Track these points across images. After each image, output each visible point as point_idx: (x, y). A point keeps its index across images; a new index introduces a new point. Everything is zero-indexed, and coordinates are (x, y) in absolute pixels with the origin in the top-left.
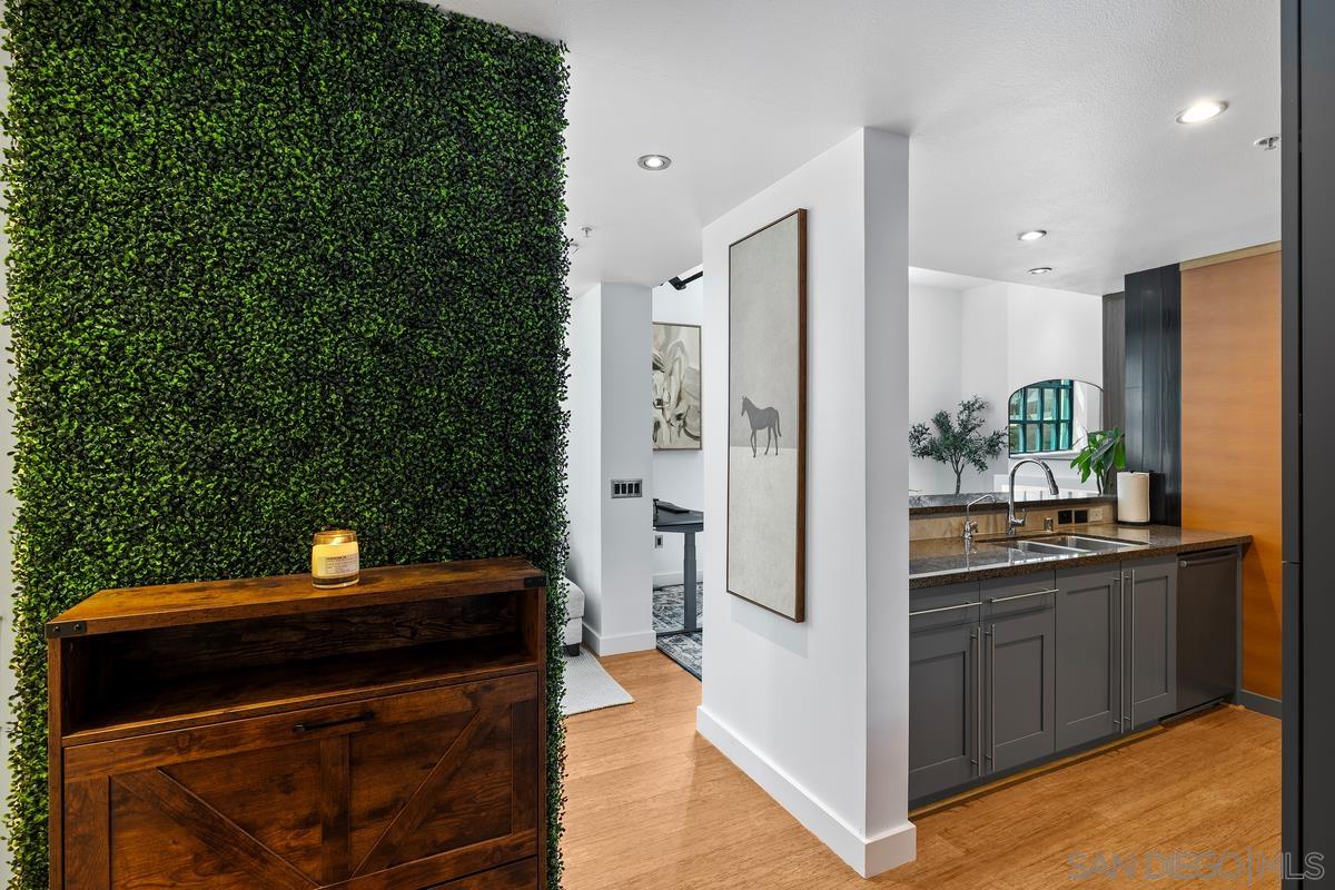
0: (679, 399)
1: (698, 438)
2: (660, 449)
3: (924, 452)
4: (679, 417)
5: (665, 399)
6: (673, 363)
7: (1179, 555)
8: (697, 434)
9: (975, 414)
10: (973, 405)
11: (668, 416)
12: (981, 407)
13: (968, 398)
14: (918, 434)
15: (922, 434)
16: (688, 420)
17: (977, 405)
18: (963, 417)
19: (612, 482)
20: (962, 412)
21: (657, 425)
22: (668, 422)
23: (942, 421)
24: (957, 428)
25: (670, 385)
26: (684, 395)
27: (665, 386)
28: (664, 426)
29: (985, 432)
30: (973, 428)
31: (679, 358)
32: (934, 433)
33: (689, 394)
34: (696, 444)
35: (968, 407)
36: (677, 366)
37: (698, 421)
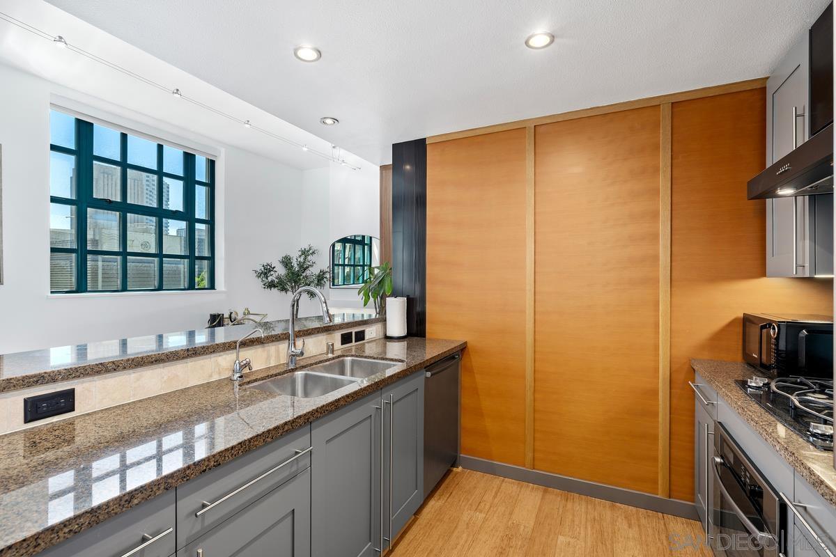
3: (271, 285)
7: (425, 368)
9: (309, 258)
10: (308, 251)
12: (314, 253)
13: (305, 246)
14: (267, 271)
15: (270, 271)
17: (311, 252)
18: (302, 259)
20: (300, 256)
23: (286, 262)
24: (297, 268)
29: (315, 271)
30: (307, 268)
32: (281, 271)
35: (305, 253)
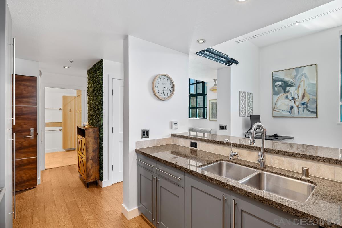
0: (303, 96)
1: (316, 113)
2: (293, 117)
4: (303, 104)
5: (296, 97)
6: (300, 82)
8: (315, 111)
11: (297, 103)
16: (308, 105)
19: (219, 125)
21: (292, 108)
22: (297, 106)
25: (298, 91)
26: (306, 94)
27: (296, 92)
28: (295, 108)
31: (304, 80)
33: (309, 94)
34: (315, 115)
36: (302, 83)
37: (315, 105)
